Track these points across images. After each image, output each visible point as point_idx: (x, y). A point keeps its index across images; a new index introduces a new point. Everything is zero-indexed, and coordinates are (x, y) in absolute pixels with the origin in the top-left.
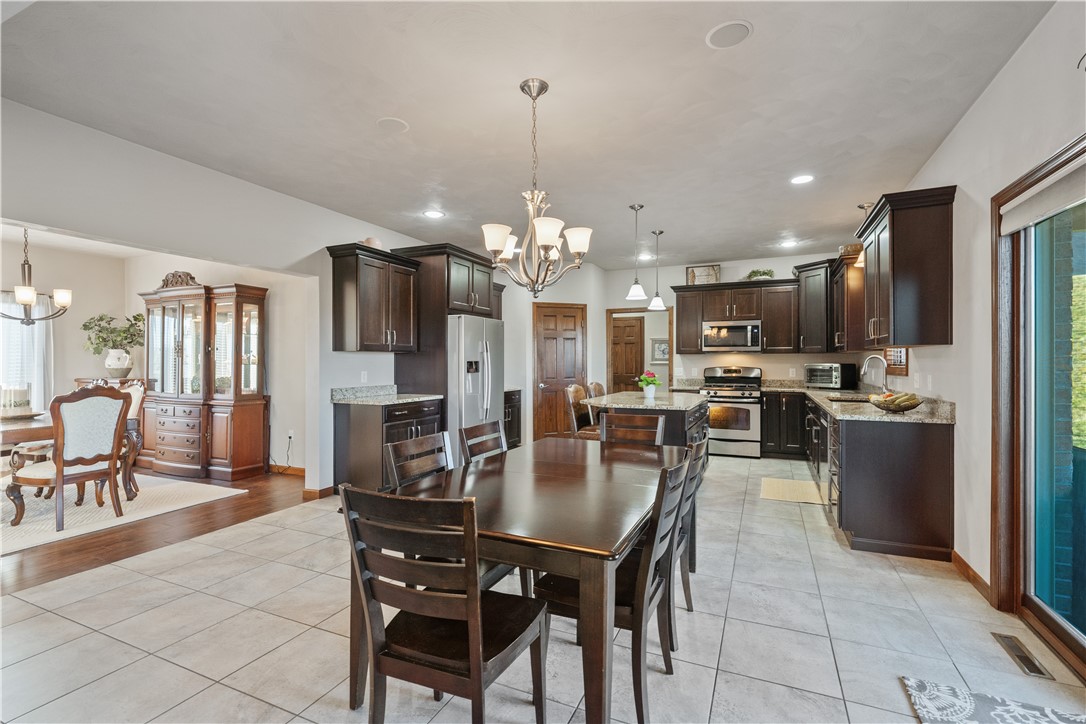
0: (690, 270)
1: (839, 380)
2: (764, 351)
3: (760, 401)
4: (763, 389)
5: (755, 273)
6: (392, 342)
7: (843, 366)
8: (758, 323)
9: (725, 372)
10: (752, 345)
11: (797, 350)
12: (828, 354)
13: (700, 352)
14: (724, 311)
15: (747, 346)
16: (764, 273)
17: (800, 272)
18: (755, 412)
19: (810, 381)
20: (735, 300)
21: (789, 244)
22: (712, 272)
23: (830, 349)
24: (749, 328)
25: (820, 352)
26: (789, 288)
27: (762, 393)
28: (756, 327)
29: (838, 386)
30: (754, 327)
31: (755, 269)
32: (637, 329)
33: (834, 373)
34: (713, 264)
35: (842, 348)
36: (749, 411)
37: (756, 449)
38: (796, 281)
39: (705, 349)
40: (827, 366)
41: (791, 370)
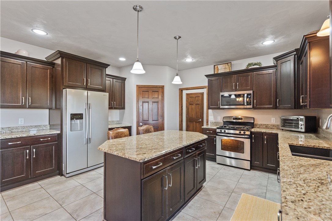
0: (216, 66)
1: (303, 127)
2: (254, 108)
3: (250, 137)
4: (253, 130)
5: (250, 65)
6: (29, 103)
7: (307, 118)
8: (251, 92)
9: (234, 119)
10: (247, 105)
11: (276, 107)
12: (296, 110)
13: (219, 108)
14: (232, 86)
15: (244, 105)
16: (255, 64)
17: (277, 61)
18: (247, 143)
19: (284, 126)
20: (238, 80)
21: (268, 42)
22: (227, 67)
23: (297, 106)
24: (246, 95)
25: (290, 108)
26: (271, 71)
27: (251, 132)
28: (250, 94)
29: (303, 130)
30: (248, 95)
31: (250, 62)
32: (200, 98)
33: (300, 123)
34: (227, 62)
35: (305, 106)
36: (243, 142)
37: (247, 165)
38: (275, 66)
39: (221, 107)
40: (295, 117)
41: (272, 119)
